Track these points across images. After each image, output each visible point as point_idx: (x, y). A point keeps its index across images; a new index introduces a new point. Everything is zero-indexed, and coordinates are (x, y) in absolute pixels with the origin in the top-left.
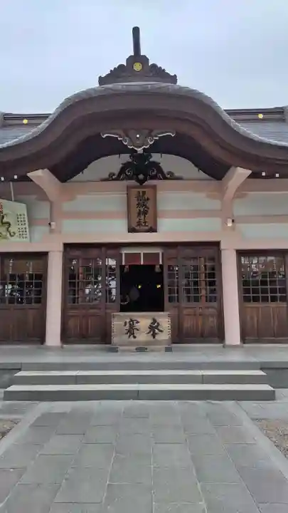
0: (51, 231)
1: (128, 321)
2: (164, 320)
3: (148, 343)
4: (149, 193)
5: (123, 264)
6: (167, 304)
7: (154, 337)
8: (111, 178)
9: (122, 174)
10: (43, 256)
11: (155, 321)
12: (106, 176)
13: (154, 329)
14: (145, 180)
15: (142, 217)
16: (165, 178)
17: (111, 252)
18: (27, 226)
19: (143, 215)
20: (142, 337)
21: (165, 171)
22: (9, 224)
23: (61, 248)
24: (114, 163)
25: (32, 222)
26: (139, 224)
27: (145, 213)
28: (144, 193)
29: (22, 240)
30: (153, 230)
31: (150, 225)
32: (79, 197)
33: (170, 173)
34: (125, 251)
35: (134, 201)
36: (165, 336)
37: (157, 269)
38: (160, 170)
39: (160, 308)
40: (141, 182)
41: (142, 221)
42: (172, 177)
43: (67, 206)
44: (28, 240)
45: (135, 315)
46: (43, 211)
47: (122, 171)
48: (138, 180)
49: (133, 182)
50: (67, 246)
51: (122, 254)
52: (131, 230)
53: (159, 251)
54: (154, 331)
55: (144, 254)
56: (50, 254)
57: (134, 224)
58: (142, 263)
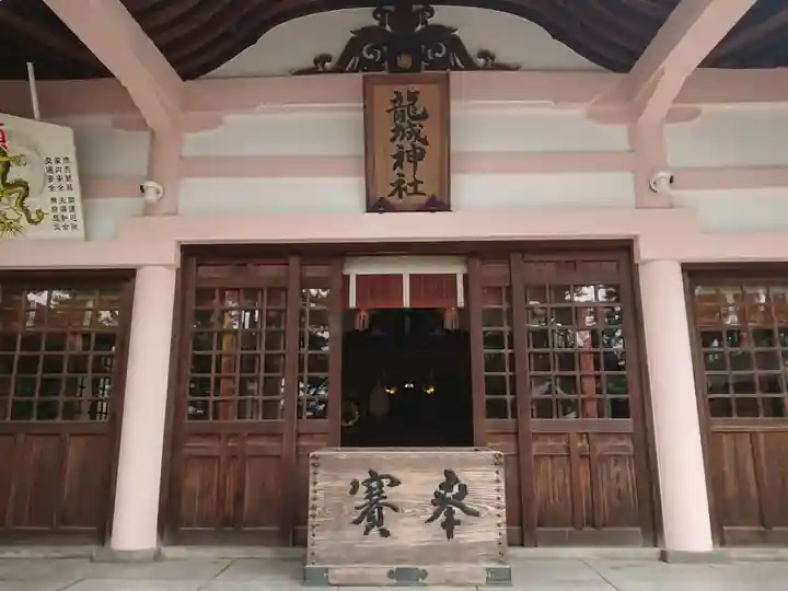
0: (148, 210)
1: (363, 476)
3: (427, 553)
4: (428, 96)
5: (353, 304)
6: (482, 423)
7: (450, 535)
8: (320, 65)
9: (353, 57)
10: (117, 283)
11: (451, 479)
12: (308, 62)
13: (449, 503)
14: (416, 68)
15: (408, 167)
16: (470, 65)
17: (315, 270)
18: (76, 193)
19: (408, 160)
20: (412, 532)
21: (472, 48)
22: (24, 187)
23: (173, 257)
24: (332, 29)
25: (89, 185)
26: (399, 188)
27: (417, 156)
28: (413, 97)
29: (62, 233)
30: (439, 204)
31: (429, 188)
32: (232, 119)
33: (484, 54)
35: (385, 124)
36: (486, 528)
37: (450, 322)
38: (456, 45)
39: (459, 434)
40: (406, 72)
41: (409, 179)
42: (491, 62)
43: (195, 143)
44: (80, 233)
45: (385, 457)
46: (128, 156)
47: (353, 48)
48: (395, 69)
51: (346, 279)
52: (376, 205)
53: (457, 269)
54: (450, 514)
55: (412, 276)
56: (140, 280)
57: (384, 190)
58: (406, 303)
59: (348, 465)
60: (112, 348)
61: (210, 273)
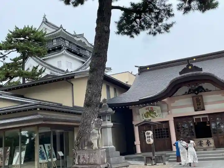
0: (169, 114)
1: (199, 141)
2: (211, 140)
3: (206, 148)
4: (200, 98)
5: (195, 122)
6: (213, 135)
7: (209, 146)
8: (186, 93)
9: (190, 92)
10: (167, 122)
11: (208, 141)
12: (184, 93)
13: (208, 143)
14: (198, 93)
15: (199, 106)
16: (205, 91)
17: (189, 118)
18: (161, 113)
19: (199, 105)
20: (205, 146)
21: (205, 88)
22: (155, 113)
25: (162, 111)
26: (198, 108)
27: (200, 104)
28: (198, 98)
29: (160, 118)
30: (204, 109)
31: (202, 108)
32: (176, 101)
33: (207, 89)
35: (195, 101)
36: (212, 145)
38: (203, 89)
39: (210, 136)
40: (197, 94)
42: (207, 90)
43: (172, 105)
44: (162, 117)
45: (201, 139)
46: (165, 108)
48: (195, 93)
49: (194, 95)
50: (174, 118)
51: (194, 119)
52: (196, 111)
53: (207, 116)
54: (208, 144)
55: (202, 118)
56: (169, 121)
57: (197, 108)
58: (201, 121)
59: (197, 140)
60: (168, 129)
61: (178, 120)
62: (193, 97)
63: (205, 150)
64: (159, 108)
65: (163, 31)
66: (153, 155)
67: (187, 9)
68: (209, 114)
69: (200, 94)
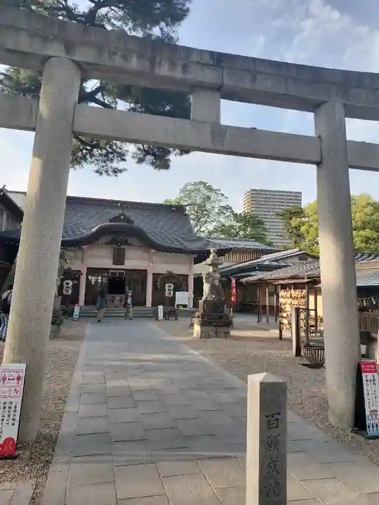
0: (82, 263)
1: (112, 297)
5: (110, 276)
7: (121, 303)
10: (79, 272)
11: (121, 297)
12: (105, 242)
16: (129, 245)
17: (105, 271)
18: (73, 261)
19: (119, 258)
21: (129, 241)
22: (66, 259)
23: (86, 269)
24: (109, 238)
25: (75, 259)
26: (118, 261)
28: (120, 251)
29: (71, 265)
30: (122, 264)
31: (121, 262)
32: (94, 250)
34: (111, 271)
37: (123, 279)
38: (127, 242)
42: (131, 244)
43: (89, 253)
45: (114, 295)
46: (80, 255)
47: (111, 241)
49: (116, 246)
51: (109, 272)
52: (114, 264)
53: (124, 272)
54: (121, 301)
55: (118, 273)
56: (82, 272)
57: (116, 262)
58: (117, 276)
62: (115, 248)
63: (115, 307)
64: (71, 254)
65: (109, 173)
66: (67, 308)
67: (141, 161)
68: (127, 270)
69: (123, 247)
